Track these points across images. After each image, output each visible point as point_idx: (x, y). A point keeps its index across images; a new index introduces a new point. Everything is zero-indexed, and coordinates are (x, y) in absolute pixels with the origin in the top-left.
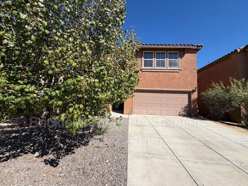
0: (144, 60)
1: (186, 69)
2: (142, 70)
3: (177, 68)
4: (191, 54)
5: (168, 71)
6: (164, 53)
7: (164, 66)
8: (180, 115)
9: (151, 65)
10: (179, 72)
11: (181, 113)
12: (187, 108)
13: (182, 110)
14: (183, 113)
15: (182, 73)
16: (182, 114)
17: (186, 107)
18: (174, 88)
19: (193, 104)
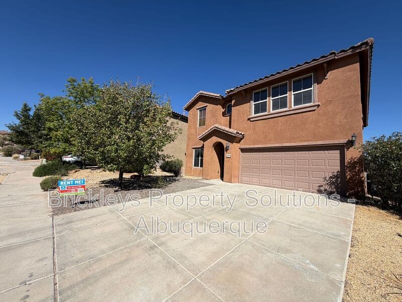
0: (254, 104)
1: (330, 102)
2: (251, 120)
3: (312, 104)
4: (344, 68)
5: (291, 112)
6: (284, 85)
7: (286, 106)
8: (320, 192)
9: (264, 110)
10: (314, 110)
11: (322, 188)
12: (337, 180)
13: (326, 182)
14: (327, 187)
15: (321, 112)
16: (326, 190)
17: (336, 177)
18: (305, 141)
19: (350, 171)
